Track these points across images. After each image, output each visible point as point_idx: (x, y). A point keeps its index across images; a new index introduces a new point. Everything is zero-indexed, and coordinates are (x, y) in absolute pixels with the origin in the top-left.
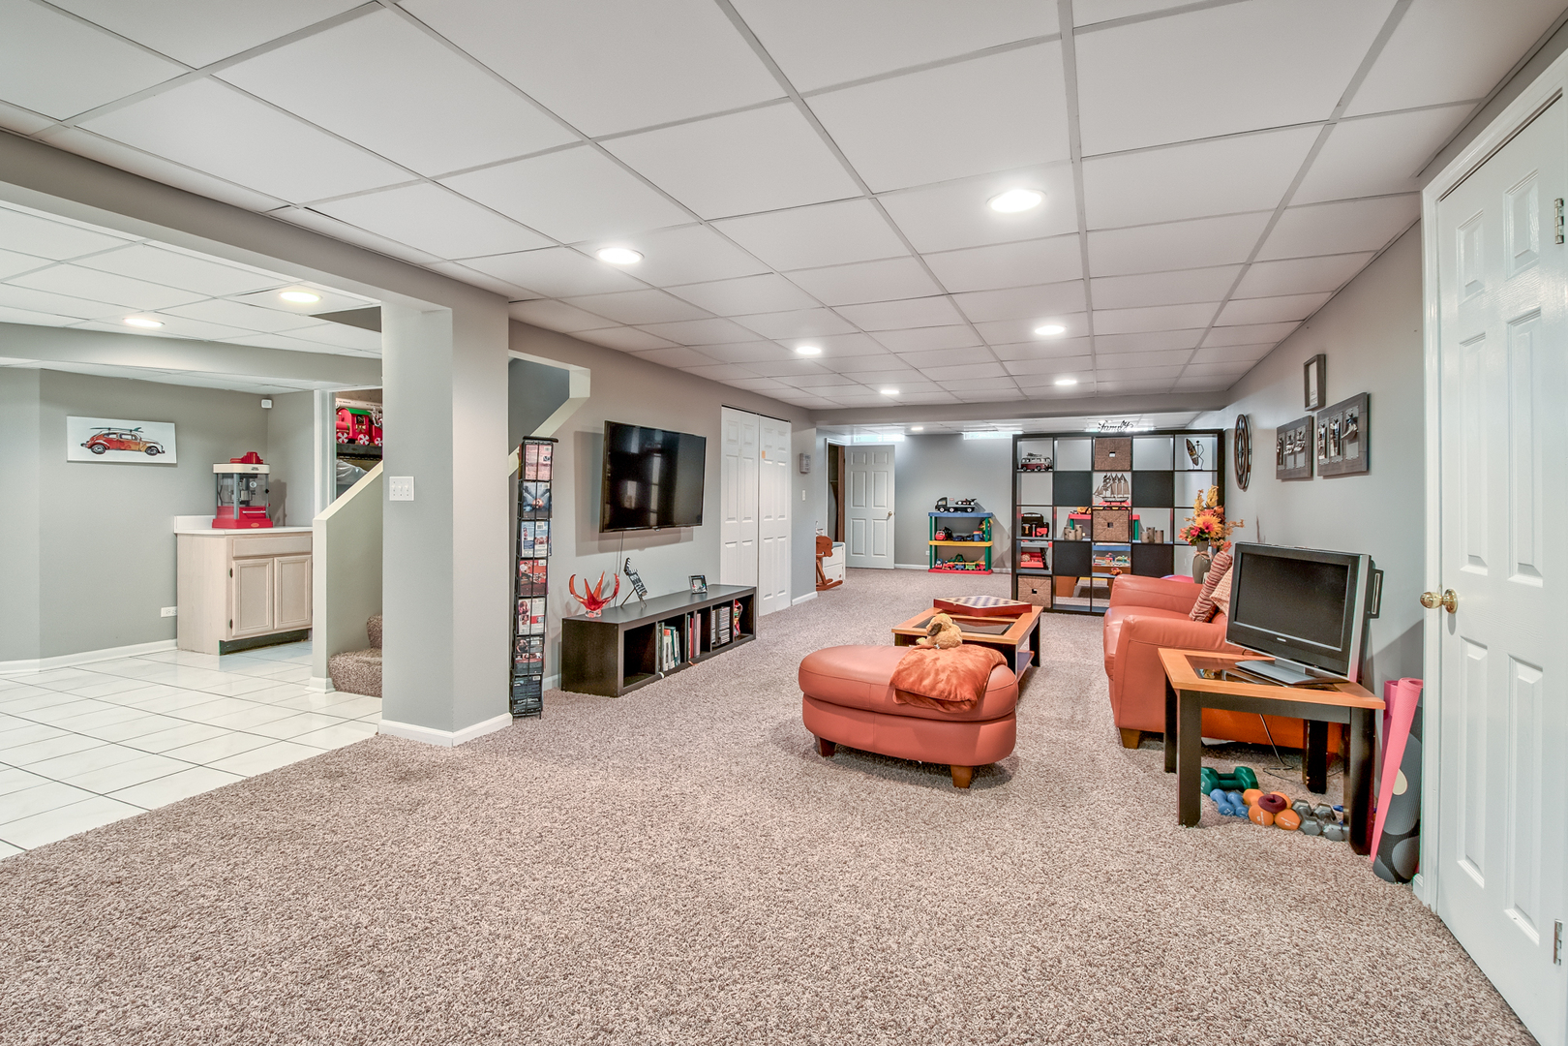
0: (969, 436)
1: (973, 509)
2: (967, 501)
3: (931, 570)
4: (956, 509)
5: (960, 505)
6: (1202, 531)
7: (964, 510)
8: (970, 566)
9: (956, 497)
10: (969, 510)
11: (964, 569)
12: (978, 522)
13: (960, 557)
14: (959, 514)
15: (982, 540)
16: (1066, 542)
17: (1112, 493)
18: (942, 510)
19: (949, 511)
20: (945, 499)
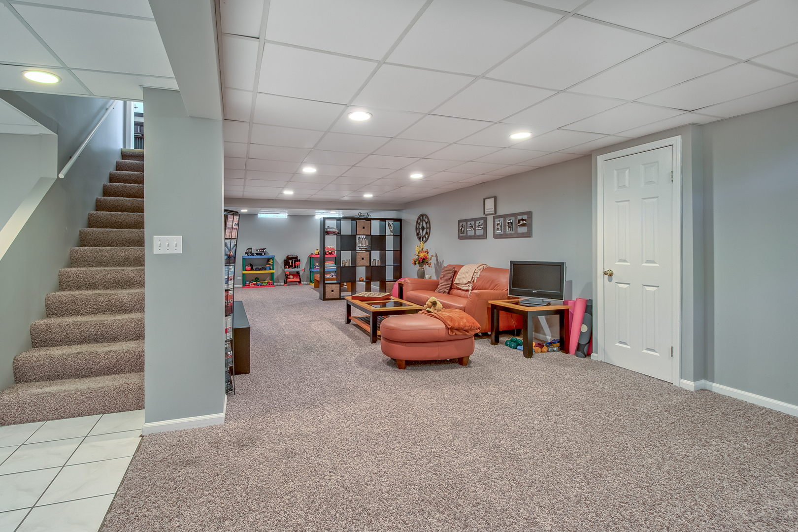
0: (260, 216)
1: (265, 253)
2: (261, 249)
3: (243, 287)
4: (257, 254)
5: (258, 252)
6: (424, 259)
7: (261, 254)
8: (265, 283)
9: (256, 248)
10: (263, 254)
11: (262, 285)
12: (266, 260)
13: (257, 279)
14: (259, 257)
15: (270, 269)
16: (345, 267)
17: (362, 244)
18: (250, 254)
19: (253, 255)
20: (251, 249)
